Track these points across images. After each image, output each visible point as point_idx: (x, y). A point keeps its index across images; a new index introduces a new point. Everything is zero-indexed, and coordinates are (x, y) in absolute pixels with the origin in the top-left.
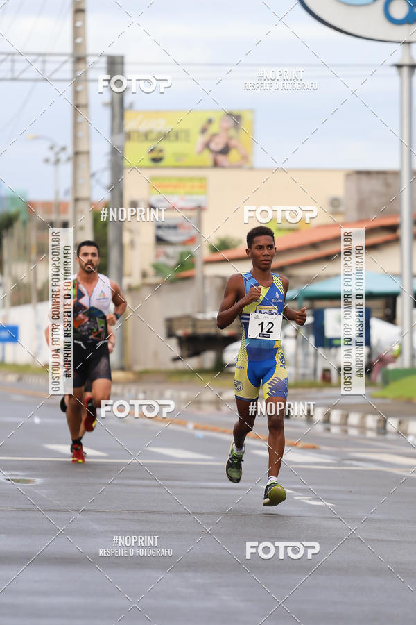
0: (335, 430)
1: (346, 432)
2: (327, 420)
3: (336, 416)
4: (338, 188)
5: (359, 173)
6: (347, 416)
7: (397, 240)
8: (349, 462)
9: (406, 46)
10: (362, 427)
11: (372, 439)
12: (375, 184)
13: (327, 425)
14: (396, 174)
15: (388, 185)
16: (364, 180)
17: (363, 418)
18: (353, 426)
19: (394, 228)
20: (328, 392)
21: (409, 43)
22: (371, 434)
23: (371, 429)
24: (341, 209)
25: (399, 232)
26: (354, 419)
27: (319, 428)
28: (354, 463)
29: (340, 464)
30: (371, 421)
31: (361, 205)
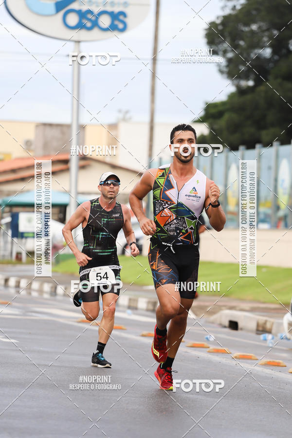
0: (23, 293)
1: (30, 294)
2: (18, 286)
3: (24, 283)
4: (30, 134)
5: (45, 125)
6: (31, 284)
7: (68, 170)
8: (30, 314)
9: (77, 43)
10: (41, 291)
11: (46, 299)
12: (55, 132)
13: (18, 289)
14: (69, 126)
15: (63, 133)
16: (48, 129)
17: (41, 285)
18: (34, 290)
19: (66, 162)
20: (19, 267)
21: (79, 42)
22: (46, 296)
23: (46, 293)
24: (33, 147)
25: (69, 165)
26: (35, 285)
27: (12, 291)
28: (34, 314)
29: (24, 315)
30: (47, 287)
31: (46, 145)
